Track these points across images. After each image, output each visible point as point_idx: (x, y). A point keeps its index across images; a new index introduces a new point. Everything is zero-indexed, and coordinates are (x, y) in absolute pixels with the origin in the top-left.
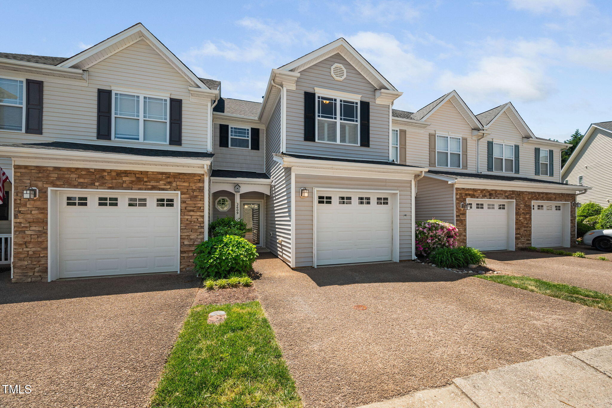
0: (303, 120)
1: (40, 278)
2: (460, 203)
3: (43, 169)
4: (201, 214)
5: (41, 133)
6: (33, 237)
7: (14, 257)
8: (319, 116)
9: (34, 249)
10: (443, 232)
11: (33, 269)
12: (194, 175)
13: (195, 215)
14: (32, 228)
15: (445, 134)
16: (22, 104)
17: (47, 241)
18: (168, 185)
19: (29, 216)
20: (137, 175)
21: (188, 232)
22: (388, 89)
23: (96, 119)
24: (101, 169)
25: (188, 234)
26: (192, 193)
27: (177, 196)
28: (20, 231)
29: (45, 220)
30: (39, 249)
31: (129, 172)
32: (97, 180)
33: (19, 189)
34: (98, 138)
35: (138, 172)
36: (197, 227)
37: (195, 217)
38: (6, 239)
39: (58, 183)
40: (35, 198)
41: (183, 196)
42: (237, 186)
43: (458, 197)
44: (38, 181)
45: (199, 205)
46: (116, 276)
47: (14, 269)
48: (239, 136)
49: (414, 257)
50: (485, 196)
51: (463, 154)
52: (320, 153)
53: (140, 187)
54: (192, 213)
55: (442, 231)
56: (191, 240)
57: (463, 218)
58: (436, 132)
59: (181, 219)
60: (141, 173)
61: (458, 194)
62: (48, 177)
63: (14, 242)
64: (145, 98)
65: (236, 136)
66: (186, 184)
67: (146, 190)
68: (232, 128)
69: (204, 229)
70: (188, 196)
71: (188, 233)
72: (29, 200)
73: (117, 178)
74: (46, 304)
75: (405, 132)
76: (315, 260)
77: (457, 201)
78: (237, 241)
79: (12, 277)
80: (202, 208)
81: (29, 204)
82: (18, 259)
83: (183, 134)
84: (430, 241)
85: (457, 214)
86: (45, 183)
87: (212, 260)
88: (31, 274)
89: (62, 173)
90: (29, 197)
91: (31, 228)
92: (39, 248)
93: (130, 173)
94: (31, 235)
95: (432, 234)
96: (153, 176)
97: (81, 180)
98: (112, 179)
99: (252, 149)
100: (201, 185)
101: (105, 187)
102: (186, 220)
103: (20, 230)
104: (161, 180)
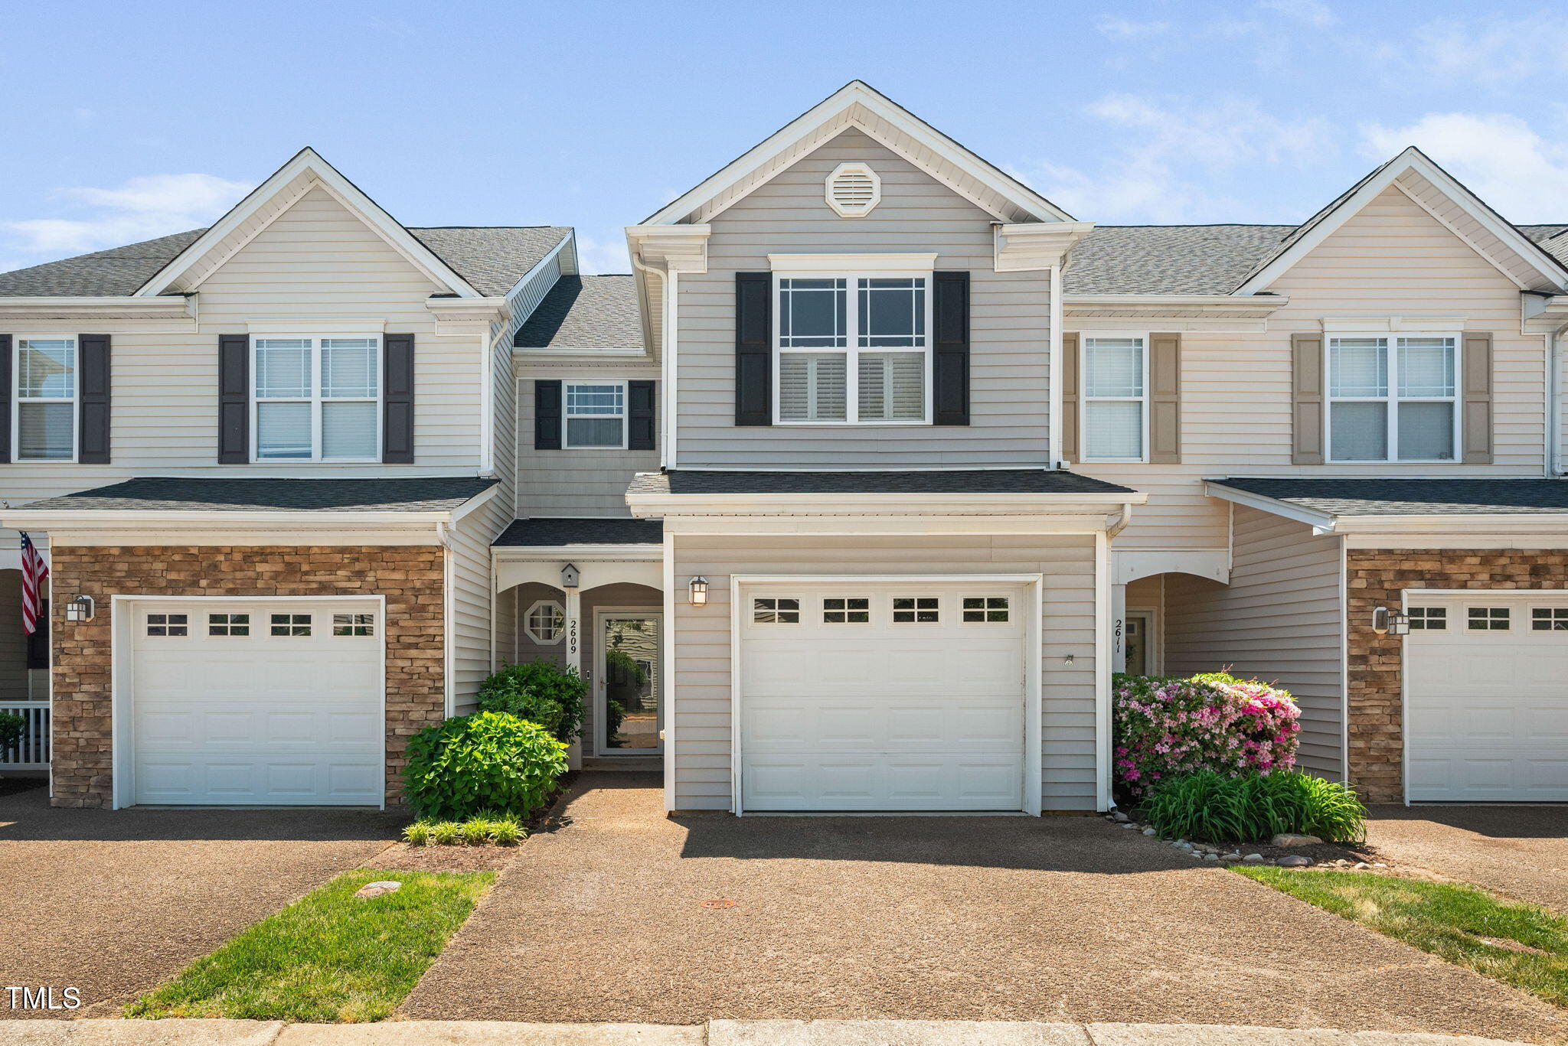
0: (731, 361)
1: (98, 801)
2: (1369, 608)
3: (101, 553)
4: (436, 654)
5: (107, 461)
6: (85, 706)
7: (54, 751)
8: (784, 343)
9: (87, 735)
10: (1223, 717)
11: (87, 780)
12: (418, 550)
13: (420, 657)
14: (85, 688)
15: (1376, 330)
16: (72, 396)
17: (111, 717)
18: (355, 579)
19: (78, 660)
20: (287, 558)
21: (405, 703)
22: (1035, 220)
23: (215, 412)
24: (212, 548)
25: (404, 707)
26: (414, 598)
27: (376, 606)
28: (64, 695)
29: (107, 668)
30: (96, 735)
31: (269, 550)
32: (203, 574)
33: (62, 598)
34: (221, 461)
35: (288, 550)
36: (425, 690)
37: (421, 663)
38: (38, 712)
39: (130, 584)
40: (88, 620)
41: (391, 607)
42: (570, 568)
43: (1360, 584)
44: (94, 581)
45: (431, 631)
46: (244, 808)
47: (54, 776)
48: (595, 411)
49: (1105, 801)
50: (1509, 578)
51: (1466, 404)
52: (787, 459)
53: (293, 586)
54: (413, 653)
55: (1218, 715)
56: (411, 724)
57: (1384, 668)
58: (1327, 327)
59: (386, 667)
60: (296, 551)
61: (1360, 573)
62: (111, 570)
63: (54, 717)
64: (324, 342)
65: (586, 411)
66: (398, 576)
67: (306, 595)
68: (570, 389)
69: (443, 694)
70: (403, 606)
71: (404, 705)
72: (78, 625)
73: (245, 567)
74: (96, 845)
75: (1175, 340)
76: (736, 791)
77: (1353, 602)
78: (503, 728)
79: (51, 795)
80: (438, 639)
81: (79, 633)
82: (61, 757)
83: (417, 431)
84: (1166, 749)
85: (1355, 652)
86: (105, 584)
87: (432, 774)
88: (83, 790)
89: (136, 559)
90: (76, 619)
91: (82, 686)
92: (96, 733)
93: (272, 554)
94: (83, 702)
95: (1173, 724)
96: (322, 558)
97: (173, 576)
98: (235, 570)
99: (631, 447)
100: (434, 576)
101: (220, 590)
102: (399, 670)
103: (64, 690)
104: (341, 566)
